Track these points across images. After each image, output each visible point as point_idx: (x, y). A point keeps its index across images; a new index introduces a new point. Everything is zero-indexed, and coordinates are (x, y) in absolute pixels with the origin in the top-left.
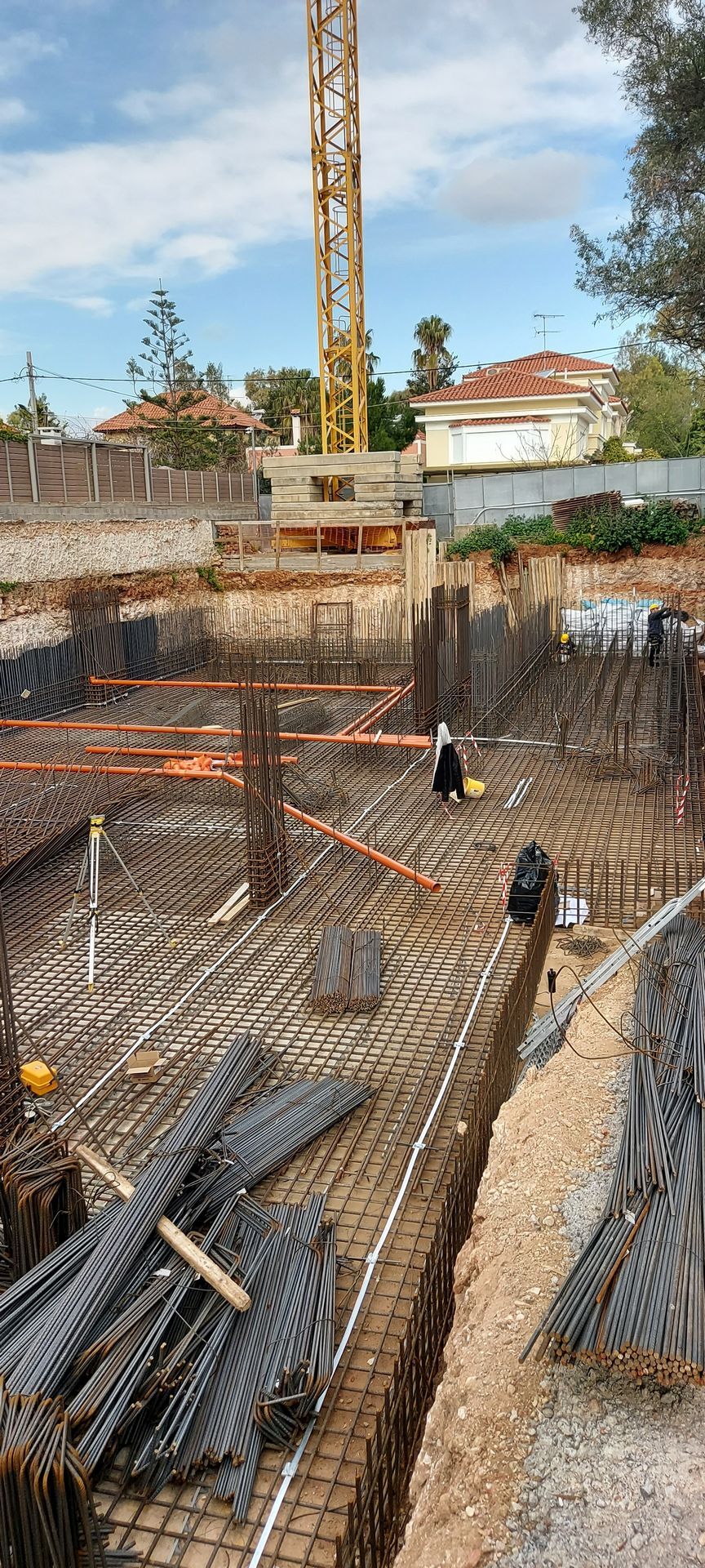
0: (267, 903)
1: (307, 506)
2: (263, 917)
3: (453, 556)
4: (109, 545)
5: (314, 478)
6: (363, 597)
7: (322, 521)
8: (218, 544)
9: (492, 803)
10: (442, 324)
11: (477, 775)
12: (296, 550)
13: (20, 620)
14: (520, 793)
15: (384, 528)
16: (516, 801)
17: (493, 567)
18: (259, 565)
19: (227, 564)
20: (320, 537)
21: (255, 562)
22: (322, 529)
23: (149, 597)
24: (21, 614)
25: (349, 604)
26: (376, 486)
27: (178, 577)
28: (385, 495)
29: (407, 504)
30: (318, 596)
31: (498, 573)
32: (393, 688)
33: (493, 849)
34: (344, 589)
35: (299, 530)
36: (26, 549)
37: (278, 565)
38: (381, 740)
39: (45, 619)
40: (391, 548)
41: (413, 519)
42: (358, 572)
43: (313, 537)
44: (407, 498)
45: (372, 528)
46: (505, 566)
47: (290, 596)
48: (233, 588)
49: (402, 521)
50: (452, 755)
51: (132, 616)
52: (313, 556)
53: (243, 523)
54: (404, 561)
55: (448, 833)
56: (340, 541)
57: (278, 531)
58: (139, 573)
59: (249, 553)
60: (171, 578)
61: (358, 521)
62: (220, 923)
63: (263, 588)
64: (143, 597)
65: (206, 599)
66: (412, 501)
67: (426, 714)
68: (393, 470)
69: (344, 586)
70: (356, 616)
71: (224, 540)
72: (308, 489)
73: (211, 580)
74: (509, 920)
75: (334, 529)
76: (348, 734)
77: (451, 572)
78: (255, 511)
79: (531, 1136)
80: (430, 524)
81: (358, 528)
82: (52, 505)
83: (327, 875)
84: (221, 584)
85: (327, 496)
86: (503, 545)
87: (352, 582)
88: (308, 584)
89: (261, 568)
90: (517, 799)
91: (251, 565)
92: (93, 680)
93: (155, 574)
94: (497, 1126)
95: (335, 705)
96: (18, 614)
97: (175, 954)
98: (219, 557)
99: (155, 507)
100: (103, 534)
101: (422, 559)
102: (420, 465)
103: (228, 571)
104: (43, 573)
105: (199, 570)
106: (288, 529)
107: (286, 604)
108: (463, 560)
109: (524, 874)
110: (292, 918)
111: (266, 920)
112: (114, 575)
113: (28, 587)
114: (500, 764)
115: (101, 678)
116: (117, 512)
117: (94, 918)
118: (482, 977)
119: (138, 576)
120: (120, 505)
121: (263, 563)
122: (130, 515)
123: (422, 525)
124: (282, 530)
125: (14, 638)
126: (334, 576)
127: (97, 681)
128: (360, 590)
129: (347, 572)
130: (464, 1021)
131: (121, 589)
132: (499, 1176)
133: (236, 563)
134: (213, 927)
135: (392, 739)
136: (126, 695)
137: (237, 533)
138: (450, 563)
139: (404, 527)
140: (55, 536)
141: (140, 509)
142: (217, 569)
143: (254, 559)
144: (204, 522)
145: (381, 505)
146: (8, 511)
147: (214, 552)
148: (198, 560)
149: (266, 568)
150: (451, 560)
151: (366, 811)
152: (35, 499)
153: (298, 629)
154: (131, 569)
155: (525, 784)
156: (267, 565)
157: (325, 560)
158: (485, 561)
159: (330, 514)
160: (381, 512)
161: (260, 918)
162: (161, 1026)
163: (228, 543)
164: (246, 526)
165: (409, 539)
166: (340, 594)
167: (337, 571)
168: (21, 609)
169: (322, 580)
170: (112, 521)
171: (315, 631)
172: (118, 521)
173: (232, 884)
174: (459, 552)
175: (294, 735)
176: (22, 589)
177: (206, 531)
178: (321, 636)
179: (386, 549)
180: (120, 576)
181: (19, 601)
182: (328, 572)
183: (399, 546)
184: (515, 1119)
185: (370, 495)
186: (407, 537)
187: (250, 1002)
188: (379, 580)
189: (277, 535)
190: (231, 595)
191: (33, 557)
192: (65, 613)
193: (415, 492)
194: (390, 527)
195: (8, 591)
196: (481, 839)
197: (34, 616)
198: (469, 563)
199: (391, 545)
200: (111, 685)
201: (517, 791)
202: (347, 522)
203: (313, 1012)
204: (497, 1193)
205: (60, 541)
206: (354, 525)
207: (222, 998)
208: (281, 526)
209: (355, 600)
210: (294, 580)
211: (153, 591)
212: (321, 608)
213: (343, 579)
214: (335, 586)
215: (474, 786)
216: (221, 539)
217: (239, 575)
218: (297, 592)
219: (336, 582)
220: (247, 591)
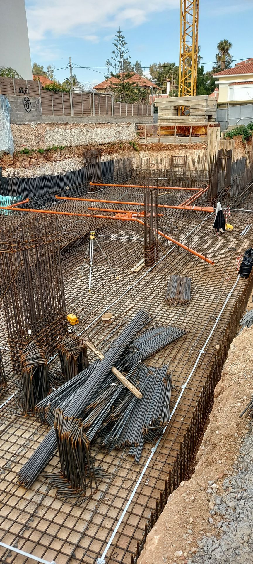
0: (151, 266)
1: (171, 118)
2: (149, 271)
3: (227, 138)
4: (98, 133)
5: (175, 107)
6: (191, 154)
7: (177, 124)
8: (137, 133)
9: (236, 233)
10: (228, 43)
11: (230, 223)
12: (166, 135)
13: (66, 161)
14: (246, 230)
15: (200, 127)
16: (245, 233)
17: (242, 142)
18: (153, 141)
19: (140, 140)
20: (175, 130)
21: (151, 140)
22: (177, 127)
23: (111, 153)
24: (66, 158)
25: (185, 157)
26: (198, 110)
27: (122, 145)
28: (202, 113)
29: (210, 117)
30: (174, 153)
31: (244, 145)
32: (200, 189)
33: (235, 250)
34: (184, 151)
35: (168, 127)
36: (68, 134)
37: (159, 141)
38: (195, 209)
39: (75, 160)
40: (203, 135)
41: (212, 123)
42: (189, 144)
43: (173, 130)
44: (210, 115)
45: (196, 127)
46: (247, 142)
47: (163, 153)
48: (142, 150)
49: (207, 124)
50: (222, 214)
51: (105, 160)
52: (173, 138)
53: (147, 124)
54: (207, 139)
55: (218, 244)
56: (183, 131)
57: (160, 128)
58: (108, 143)
59: (149, 136)
60: (120, 146)
61: (190, 124)
62: (134, 272)
63: (153, 150)
64: (109, 153)
65: (132, 154)
66: (212, 116)
67: (212, 199)
68: (205, 103)
69: (184, 150)
70: (187, 161)
71: (140, 131)
72: (172, 111)
73: (134, 147)
74: (239, 276)
75: (181, 127)
76: (182, 206)
77: (225, 144)
78: (151, 120)
79: (245, 348)
80: (218, 125)
81: (190, 126)
82: (78, 117)
83: (172, 257)
84: (138, 148)
85: (179, 114)
86: (247, 133)
87: (187, 148)
88: (170, 149)
89: (153, 142)
90: (245, 232)
91: (149, 141)
92: (91, 184)
93: (114, 144)
94: (232, 345)
95: (178, 195)
96: (65, 158)
97: (119, 282)
98: (138, 138)
99: (114, 118)
100: (96, 128)
101: (214, 139)
102: (216, 101)
103: (141, 143)
104: (74, 143)
105: (130, 143)
106: (164, 127)
107: (161, 156)
108: (230, 139)
109: (246, 260)
110: (159, 272)
111: (150, 272)
112: (99, 144)
113: (69, 148)
114: (240, 219)
115: (94, 183)
116: (101, 120)
117: (91, 267)
118: (228, 296)
119: (108, 145)
120: (102, 117)
121: (154, 140)
122: (106, 121)
123: (215, 125)
124: (161, 127)
125: (64, 167)
126: (180, 146)
127: (92, 184)
128: (190, 151)
129: (185, 144)
130: (220, 310)
131: (102, 150)
132: (232, 361)
133: (144, 140)
134: (131, 273)
135: (199, 208)
136: (102, 189)
137: (144, 128)
138: (225, 141)
139: (208, 126)
140: (79, 129)
141: (109, 119)
142: (137, 142)
143: (150, 138)
144: (133, 124)
145: (200, 117)
146: (62, 119)
147: (136, 136)
148: (130, 139)
149: (154, 142)
150: (226, 139)
151: (188, 235)
152: (72, 115)
153: (165, 166)
154: (105, 142)
155: (249, 227)
156: (155, 141)
157: (177, 139)
158: (239, 140)
159: (180, 121)
160: (200, 120)
161: (148, 271)
162: (113, 305)
163: (141, 132)
164: (148, 126)
165: (210, 131)
166: (182, 153)
167: (181, 144)
168: (67, 156)
169: (175, 147)
170: (99, 123)
171: (172, 167)
172: (101, 123)
173: (138, 259)
174: (229, 136)
175: (163, 206)
176: (67, 149)
177: (133, 127)
178: (174, 169)
179: (200, 135)
180: (101, 145)
181: (66, 153)
182: (178, 144)
183: (206, 134)
184: (238, 344)
185: (196, 113)
186: (209, 130)
187: (144, 299)
188: (197, 147)
189: (159, 129)
190: (141, 153)
191: (71, 137)
192: (82, 158)
193: (213, 113)
194: (203, 126)
195: (62, 150)
196: (230, 246)
197: (71, 159)
198: (232, 141)
199: (203, 133)
200: (97, 186)
201: (245, 229)
202: (186, 124)
203: (166, 304)
204: (232, 366)
205: (80, 131)
206: (189, 125)
207: (134, 297)
208: (161, 126)
209: (188, 155)
210: (165, 147)
211: (113, 150)
212: (174, 158)
213: (183, 147)
214: (180, 149)
215: (229, 227)
216: (138, 131)
217: (145, 145)
218: (166, 151)
219: (181, 148)
220: (147, 151)
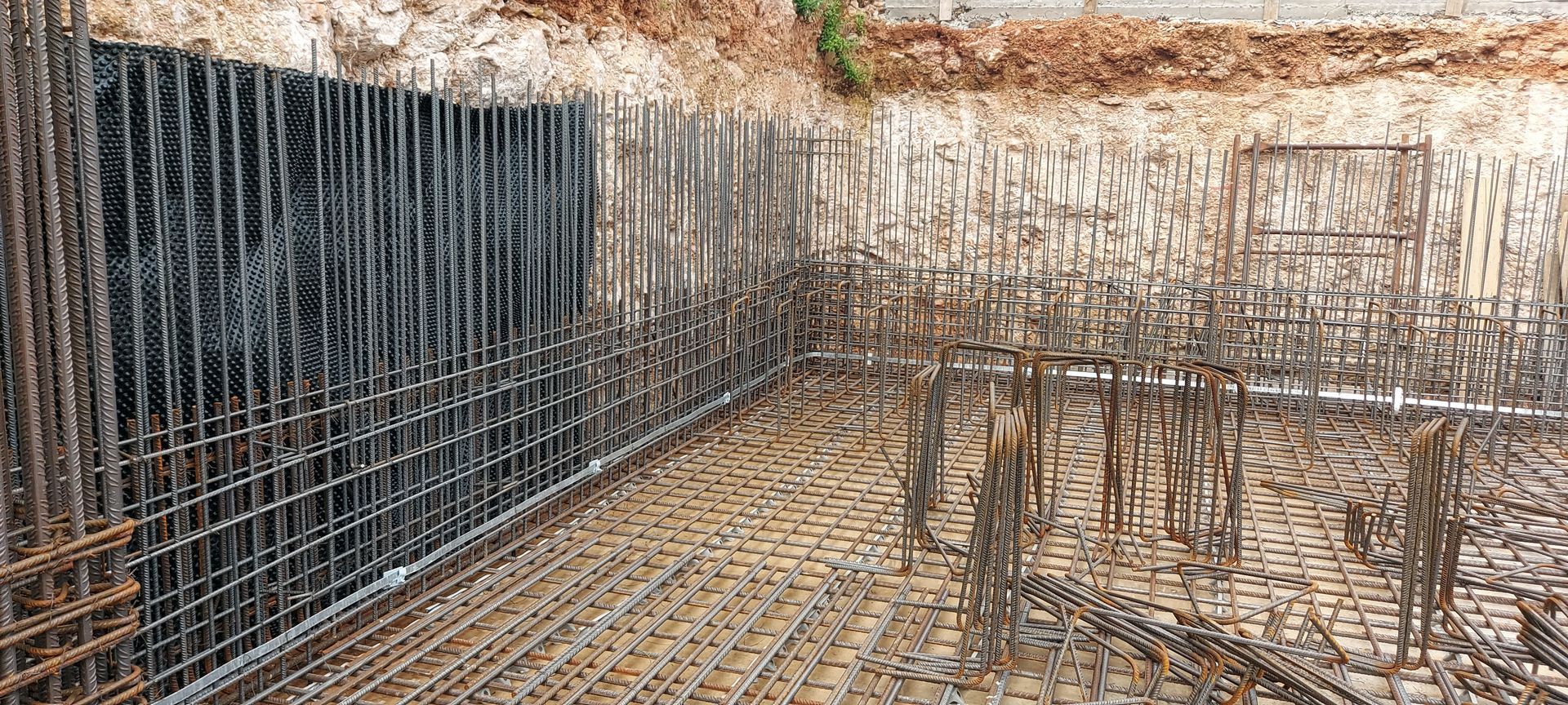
6: (1477, 125)
25: (1410, 152)
30: (1263, 121)
34: (1386, 94)
47: (1137, 117)
48: (907, 82)
63: (1028, 81)
69: (1383, 82)
84: (862, 68)
87: (1426, 65)
88: (1218, 71)
107: (1115, 146)
126: (1340, 41)
128: (1462, 97)
129: (1403, 24)
149: (1043, 7)
166: (1366, 111)
190: (897, 107)
209: (1436, 136)
210: (1166, 54)
214: (1342, 78)
217: (939, 34)
218: (1172, 98)
219: (1348, 66)
220: (963, 96)
